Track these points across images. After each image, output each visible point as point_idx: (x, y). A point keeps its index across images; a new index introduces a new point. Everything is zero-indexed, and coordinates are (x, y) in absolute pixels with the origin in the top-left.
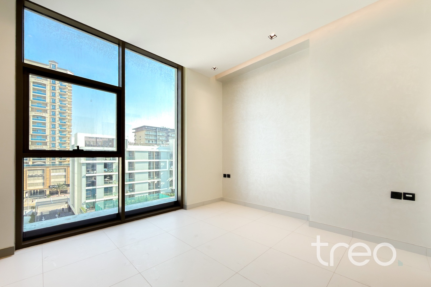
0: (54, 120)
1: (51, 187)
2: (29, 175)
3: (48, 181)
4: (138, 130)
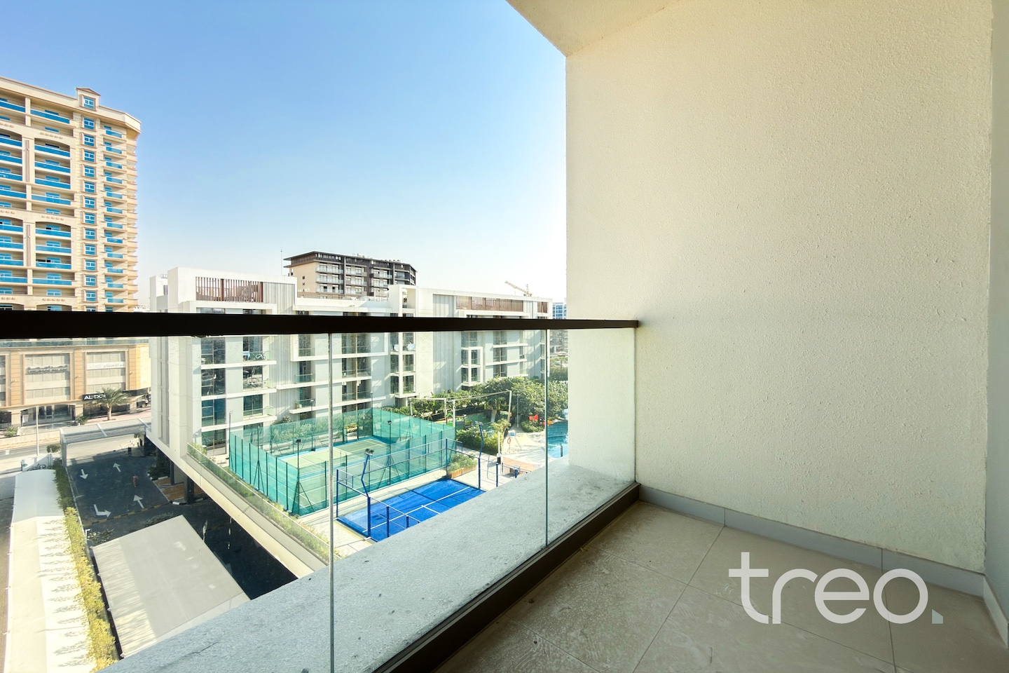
0: (91, 234)
1: (86, 397)
2: (29, 368)
3: (79, 384)
4: (297, 260)
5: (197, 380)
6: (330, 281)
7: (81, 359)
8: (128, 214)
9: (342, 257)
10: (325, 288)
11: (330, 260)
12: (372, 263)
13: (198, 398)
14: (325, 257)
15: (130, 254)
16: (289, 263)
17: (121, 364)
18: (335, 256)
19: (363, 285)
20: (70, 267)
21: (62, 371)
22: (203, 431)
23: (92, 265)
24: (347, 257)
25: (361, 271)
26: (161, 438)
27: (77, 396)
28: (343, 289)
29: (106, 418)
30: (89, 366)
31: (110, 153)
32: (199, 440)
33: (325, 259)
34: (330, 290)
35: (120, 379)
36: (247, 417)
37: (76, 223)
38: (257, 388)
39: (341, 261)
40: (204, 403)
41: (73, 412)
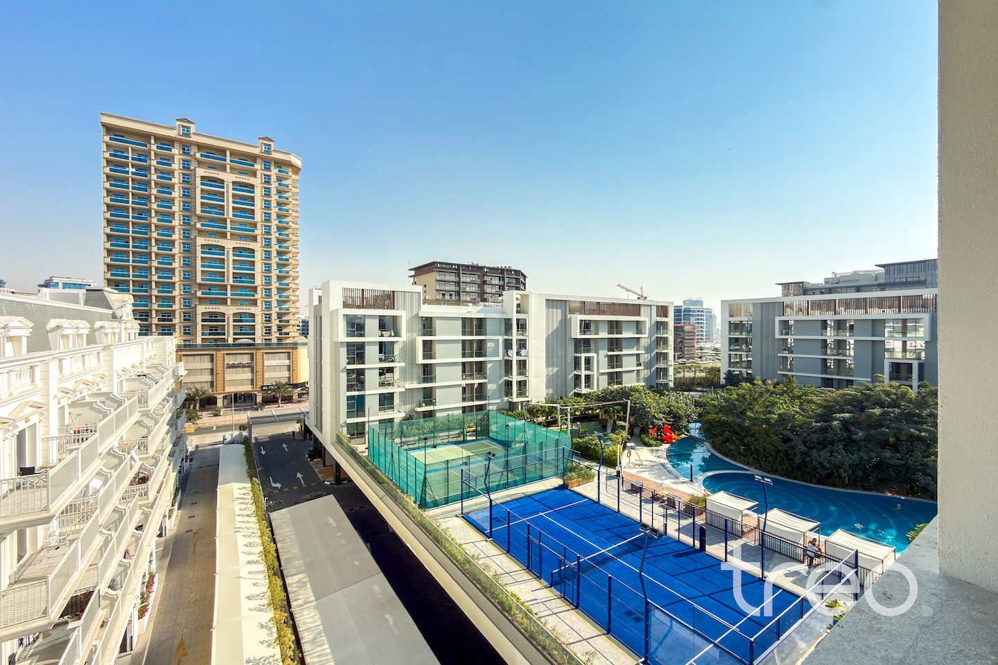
0: (268, 255)
1: (264, 388)
2: (228, 364)
3: (259, 377)
4: (420, 271)
5: (344, 376)
6: (447, 288)
7: (261, 357)
8: (292, 237)
9: (459, 265)
10: (444, 295)
11: (446, 269)
12: (486, 270)
13: (344, 394)
14: (443, 266)
15: (294, 270)
16: (413, 273)
17: (287, 362)
18: (452, 264)
19: (476, 291)
20: (254, 283)
21: (248, 367)
22: (348, 422)
23: (268, 279)
24: (463, 265)
25: (475, 278)
26: (316, 426)
27: (258, 386)
28: (459, 295)
29: (277, 406)
30: (267, 363)
31: (281, 188)
32: (345, 430)
33: (444, 268)
34: (447, 297)
35: (286, 374)
36: (382, 413)
37: (257, 246)
38: (390, 387)
39: (458, 269)
40: (349, 398)
41: (256, 399)
